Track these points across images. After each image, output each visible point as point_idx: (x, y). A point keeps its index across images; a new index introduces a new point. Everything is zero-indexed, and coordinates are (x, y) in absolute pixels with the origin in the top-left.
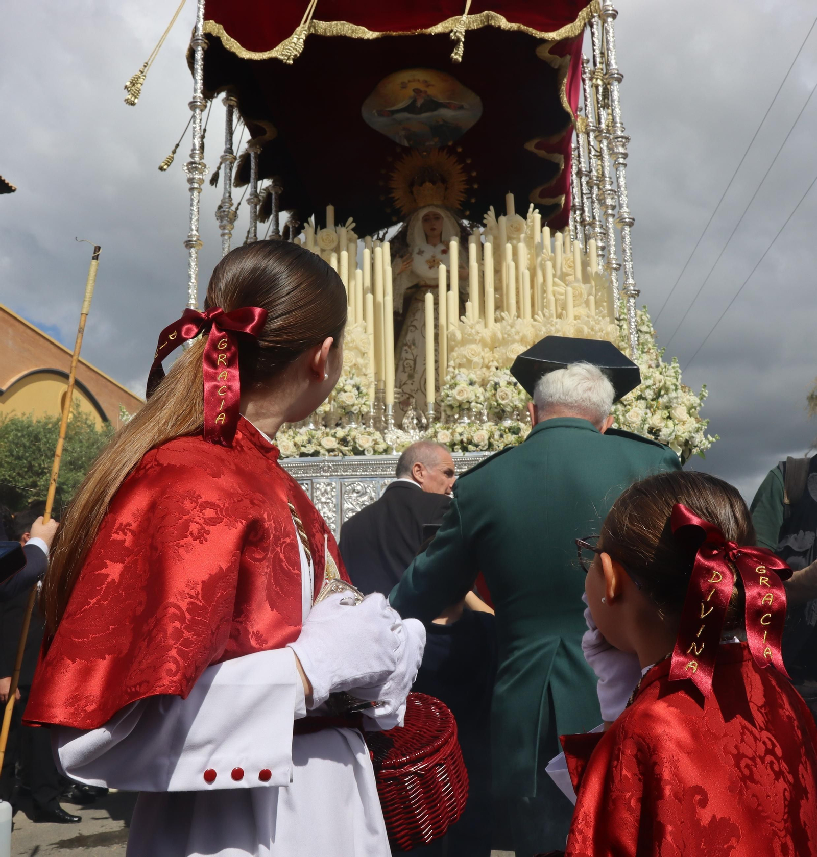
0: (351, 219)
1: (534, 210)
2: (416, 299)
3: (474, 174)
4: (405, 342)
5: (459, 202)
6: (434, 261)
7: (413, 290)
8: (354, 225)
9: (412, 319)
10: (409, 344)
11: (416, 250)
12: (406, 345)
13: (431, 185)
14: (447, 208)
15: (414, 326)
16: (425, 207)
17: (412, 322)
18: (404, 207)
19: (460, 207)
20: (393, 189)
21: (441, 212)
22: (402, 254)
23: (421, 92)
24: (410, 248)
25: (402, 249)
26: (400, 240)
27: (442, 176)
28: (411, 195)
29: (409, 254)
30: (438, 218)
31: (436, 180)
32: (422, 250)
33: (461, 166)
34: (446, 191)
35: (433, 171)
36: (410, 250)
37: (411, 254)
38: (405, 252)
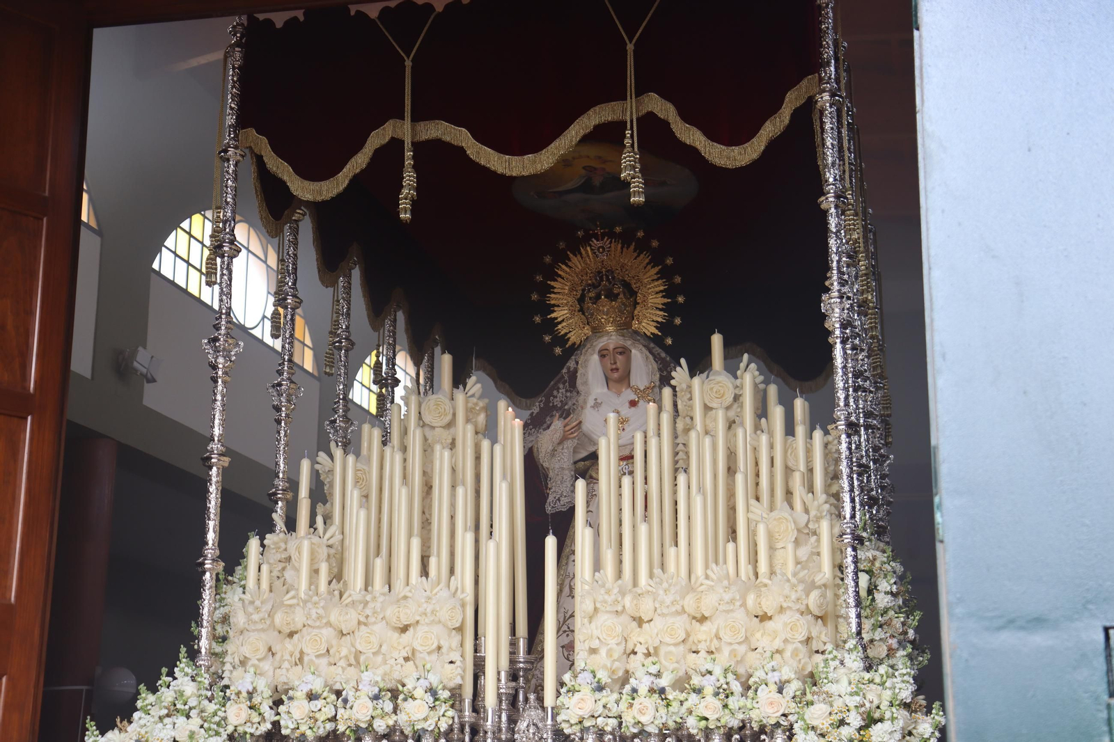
1: (749, 364)
3: (678, 280)
7: (588, 463)
11: (591, 402)
18: (572, 333)
19: (656, 332)
20: (554, 305)
21: (628, 343)
22: (570, 409)
23: (595, 169)
24: (581, 399)
25: (570, 398)
26: (567, 384)
27: (627, 286)
28: (583, 316)
29: (580, 408)
30: (625, 352)
31: (618, 294)
32: (599, 401)
33: (657, 269)
34: (635, 308)
35: (613, 278)
36: (581, 402)
37: (582, 408)
38: (574, 404)
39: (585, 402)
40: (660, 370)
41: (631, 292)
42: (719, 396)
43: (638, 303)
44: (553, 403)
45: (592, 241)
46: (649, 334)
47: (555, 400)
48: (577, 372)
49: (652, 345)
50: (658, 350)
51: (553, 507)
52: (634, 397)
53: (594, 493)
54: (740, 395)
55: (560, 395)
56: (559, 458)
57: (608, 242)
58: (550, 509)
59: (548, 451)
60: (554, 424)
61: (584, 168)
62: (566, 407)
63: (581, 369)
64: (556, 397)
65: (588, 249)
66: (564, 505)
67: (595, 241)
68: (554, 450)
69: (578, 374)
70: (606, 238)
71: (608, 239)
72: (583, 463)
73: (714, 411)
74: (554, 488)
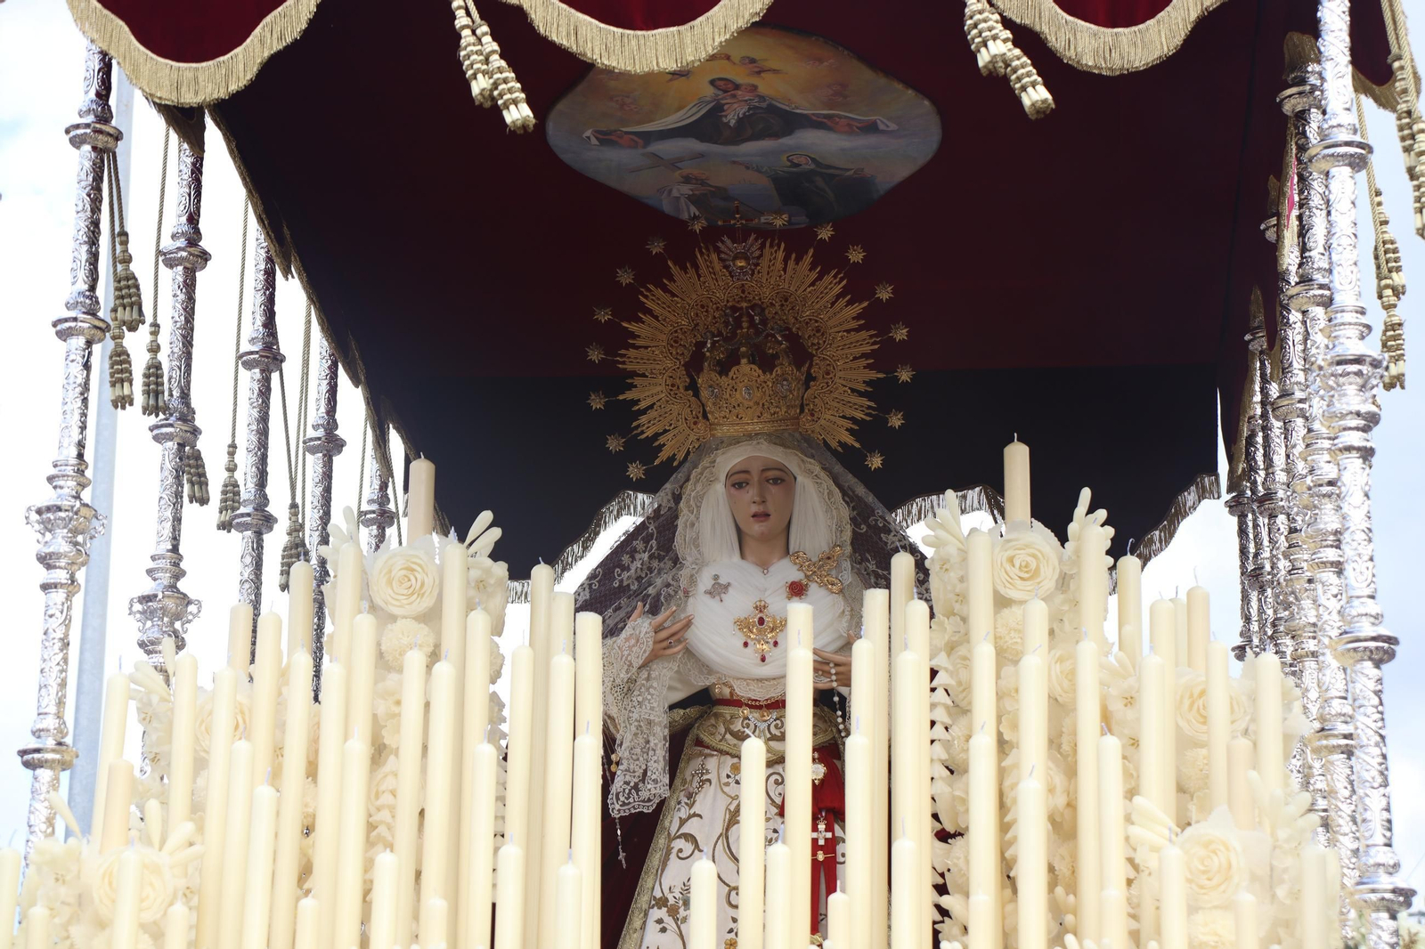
0: (486, 517)
1: (1091, 510)
2: (699, 743)
3: (901, 334)
4: (658, 894)
5: (849, 425)
6: (761, 621)
7: (692, 711)
8: (497, 533)
9: (683, 813)
10: (671, 901)
11: (705, 582)
12: (662, 903)
13: (757, 371)
14: (808, 445)
15: (690, 838)
16: (735, 441)
17: (683, 822)
18: (669, 435)
19: (850, 440)
20: (634, 374)
21: (791, 461)
22: (659, 594)
23: (737, 87)
24: (684, 574)
25: (659, 573)
26: (654, 543)
27: (794, 339)
28: (693, 399)
29: (681, 593)
30: (780, 479)
31: (776, 356)
32: (722, 581)
33: (857, 308)
34: (808, 387)
35: (764, 322)
36: (683, 583)
37: (687, 594)
38: (668, 585)
39: (693, 580)
40: (853, 520)
41: (801, 354)
42: (1026, 575)
43: (814, 379)
44: (621, 581)
45: (723, 242)
46: (834, 444)
47: (625, 575)
48: (677, 517)
49: (838, 468)
50: (850, 480)
51: (624, 804)
52: (796, 575)
53: (705, 777)
54: (1072, 577)
55: (638, 564)
56: (640, 699)
57: (755, 247)
58: (617, 807)
59: (618, 681)
60: (630, 624)
61: (712, 82)
62: (651, 590)
63: (685, 511)
64: (628, 569)
65: (714, 257)
66: (649, 800)
67: (728, 242)
68: (632, 681)
69: (680, 522)
70: (753, 236)
71: (756, 239)
72: (681, 712)
73: (1015, 609)
74: (625, 762)
